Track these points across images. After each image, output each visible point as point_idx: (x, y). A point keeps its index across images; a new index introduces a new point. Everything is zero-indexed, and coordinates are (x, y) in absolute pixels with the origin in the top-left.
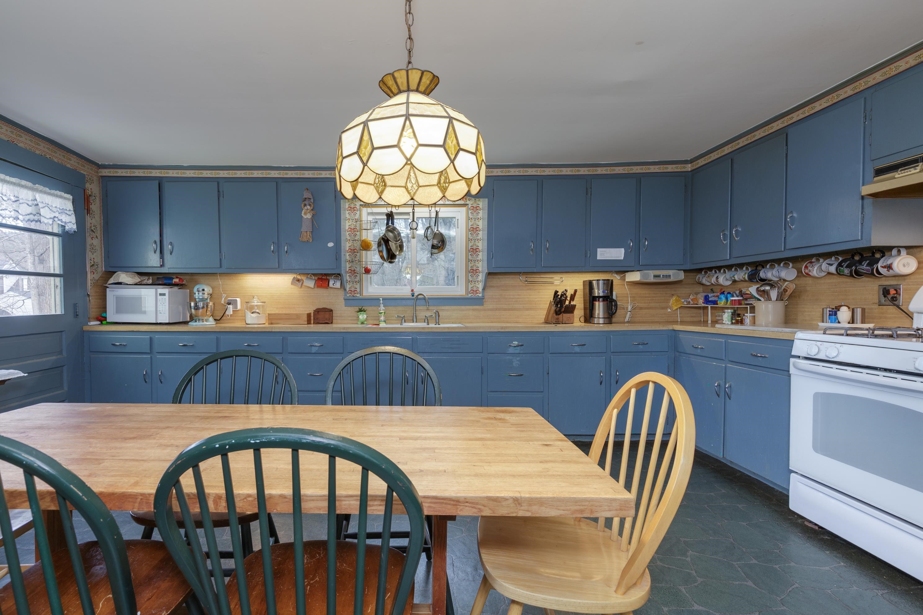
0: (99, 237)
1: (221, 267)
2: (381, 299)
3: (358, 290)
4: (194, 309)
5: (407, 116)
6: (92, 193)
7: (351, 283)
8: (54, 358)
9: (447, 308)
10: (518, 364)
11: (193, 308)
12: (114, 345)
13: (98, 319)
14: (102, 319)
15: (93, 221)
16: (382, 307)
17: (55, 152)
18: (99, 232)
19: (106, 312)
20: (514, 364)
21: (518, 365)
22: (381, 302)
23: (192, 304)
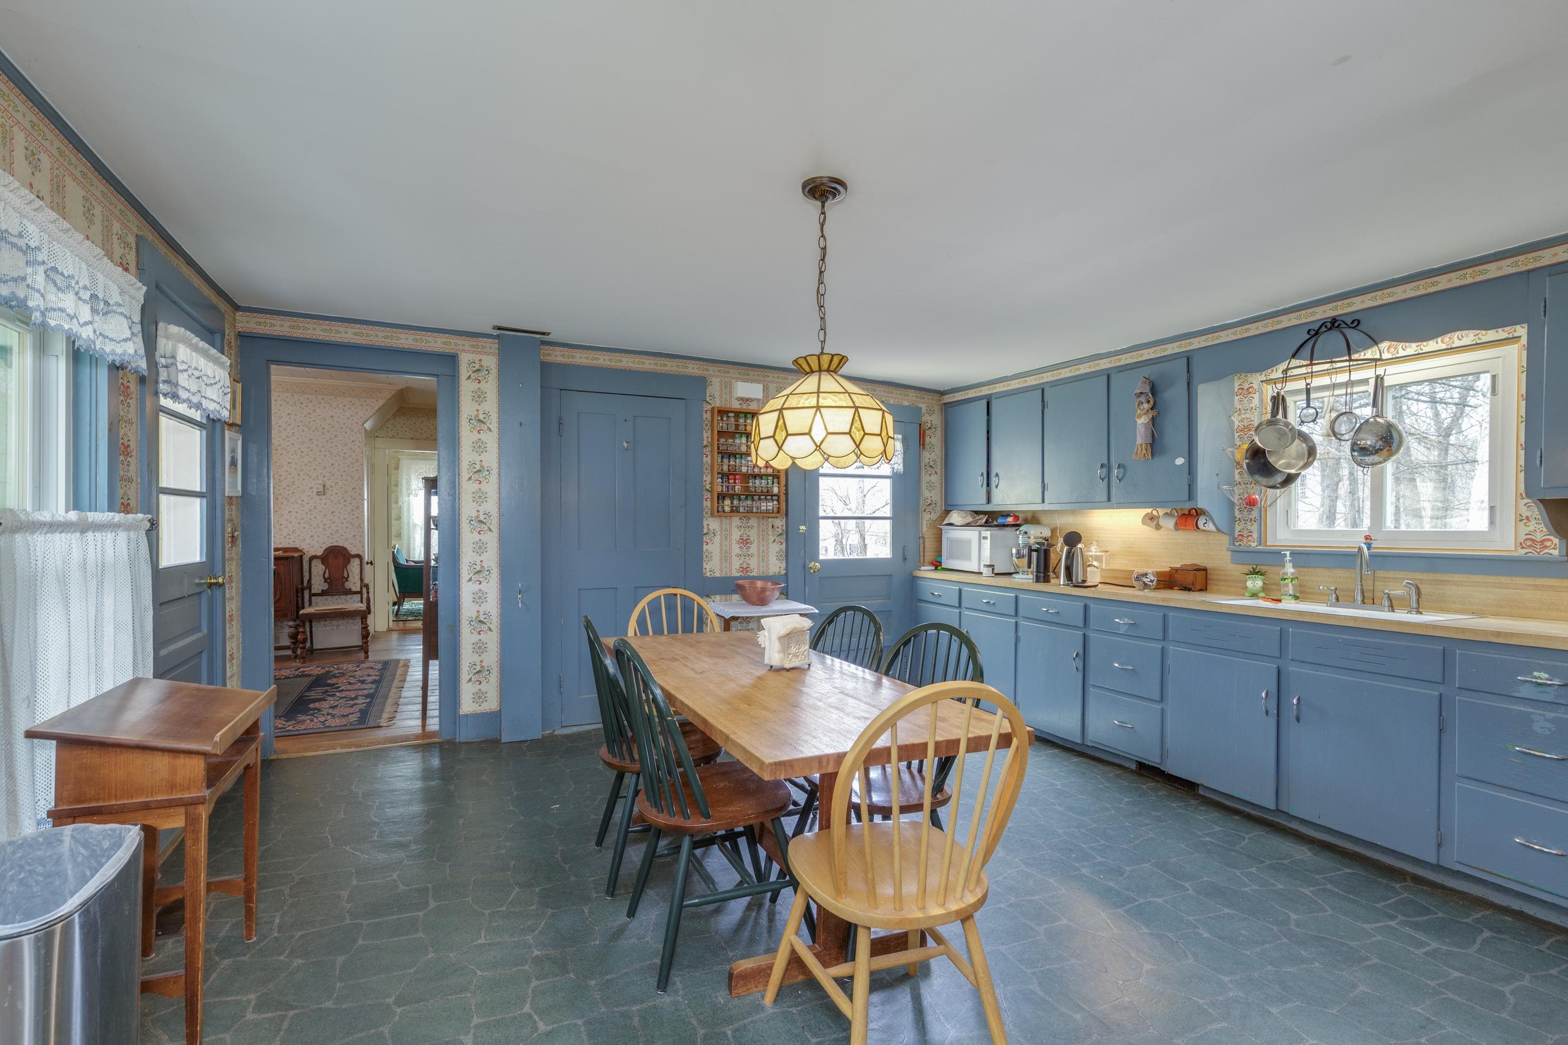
0: (939, 473)
1: (1043, 502)
2: (1288, 553)
3: (1255, 535)
4: (1017, 558)
5: (781, 410)
6: (932, 425)
7: (1243, 522)
8: (881, 601)
9: (1456, 577)
10: (1550, 729)
11: (1014, 555)
12: (933, 594)
13: (932, 564)
14: (937, 565)
15: (933, 456)
16: (1289, 569)
17: (892, 393)
18: (939, 467)
19: (941, 556)
20: (1536, 727)
21: (1548, 733)
22: (1288, 558)
23: (1014, 551)
